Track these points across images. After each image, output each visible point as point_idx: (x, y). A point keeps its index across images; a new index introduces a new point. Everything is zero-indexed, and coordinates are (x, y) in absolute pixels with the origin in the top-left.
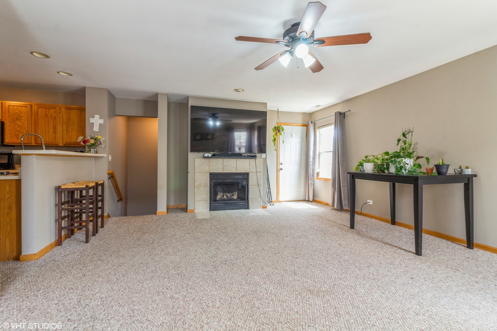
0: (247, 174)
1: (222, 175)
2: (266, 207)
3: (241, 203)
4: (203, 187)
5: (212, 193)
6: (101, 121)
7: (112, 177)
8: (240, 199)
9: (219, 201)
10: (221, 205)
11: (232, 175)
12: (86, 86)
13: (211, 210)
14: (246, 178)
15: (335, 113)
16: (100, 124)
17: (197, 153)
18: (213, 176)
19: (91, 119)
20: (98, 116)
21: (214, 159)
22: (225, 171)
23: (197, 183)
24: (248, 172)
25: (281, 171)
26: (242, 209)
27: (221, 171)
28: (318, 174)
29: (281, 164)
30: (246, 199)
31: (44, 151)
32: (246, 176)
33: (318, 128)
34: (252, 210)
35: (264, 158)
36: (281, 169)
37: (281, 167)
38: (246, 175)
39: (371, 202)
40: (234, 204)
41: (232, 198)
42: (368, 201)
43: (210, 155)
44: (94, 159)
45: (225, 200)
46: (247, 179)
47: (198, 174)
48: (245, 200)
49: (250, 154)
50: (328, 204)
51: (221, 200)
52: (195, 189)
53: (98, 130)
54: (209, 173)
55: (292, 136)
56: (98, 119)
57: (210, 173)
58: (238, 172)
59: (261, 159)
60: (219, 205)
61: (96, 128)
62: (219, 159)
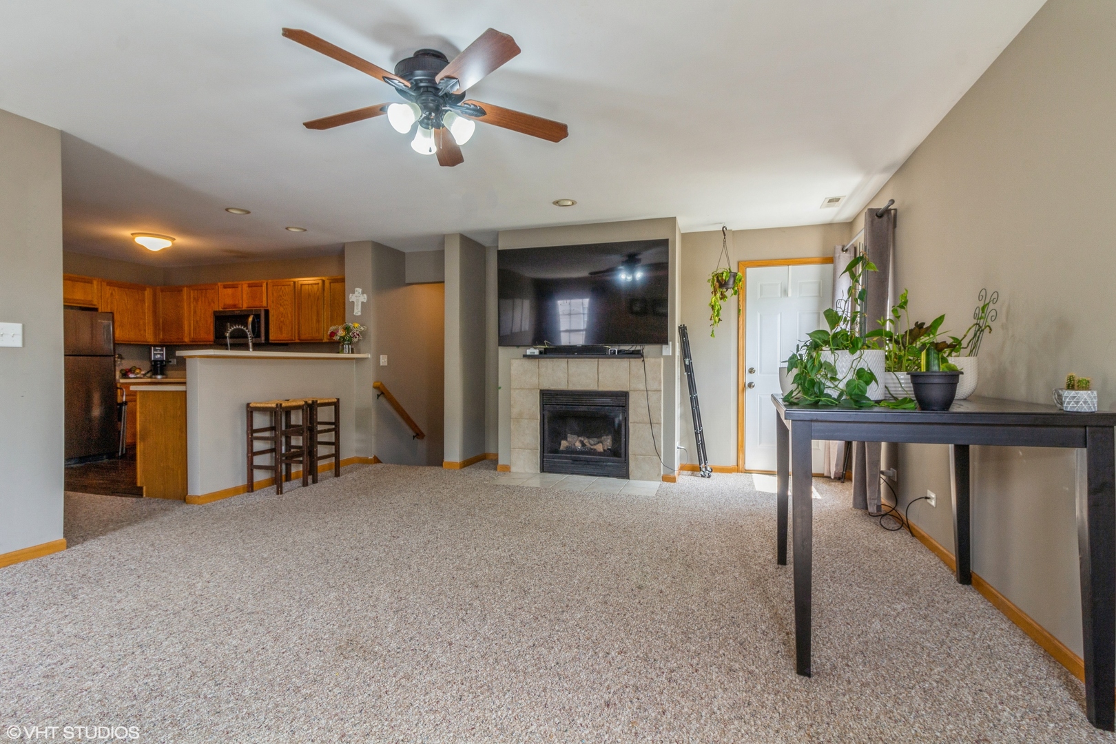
0: (625, 395)
1: (566, 395)
2: (673, 480)
3: (611, 462)
4: (526, 421)
5: (546, 433)
6: (364, 298)
7: (382, 393)
8: (609, 453)
9: (563, 452)
10: (562, 463)
11: (590, 395)
12: (345, 241)
13: (543, 470)
14: (621, 404)
16: (362, 303)
17: (511, 348)
18: (548, 397)
19: (351, 295)
20: (360, 290)
21: (548, 360)
22: (572, 388)
23: (515, 411)
24: (625, 389)
25: (749, 391)
26: (614, 477)
27: (562, 386)
29: (752, 371)
30: (623, 455)
31: (251, 353)
32: (621, 399)
34: (638, 482)
35: (666, 357)
36: (750, 385)
37: (749, 378)
38: (622, 396)
39: (932, 498)
40: (595, 463)
42: (929, 494)
43: (536, 352)
44: (356, 363)
45: (575, 452)
46: (624, 407)
47: (517, 391)
48: (620, 457)
49: (630, 347)
51: (570, 451)
52: (512, 423)
53: (360, 314)
54: (539, 391)
55: (785, 292)
56: (359, 295)
57: (541, 391)
58: (601, 389)
59: (658, 360)
60: (559, 462)
61: (358, 311)
62: (560, 360)
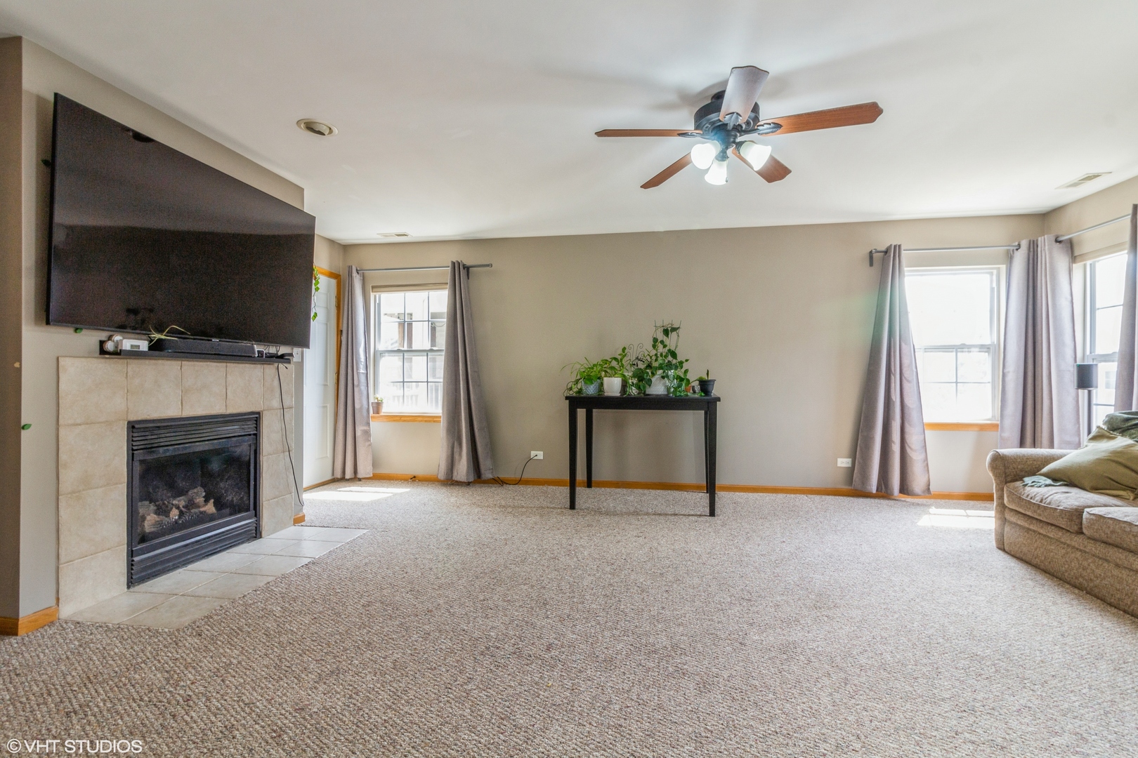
0: (256, 417)
2: (303, 519)
3: (233, 523)
8: (227, 511)
11: (211, 423)
13: (130, 582)
14: (250, 430)
15: (453, 264)
17: (71, 330)
18: (142, 434)
21: (148, 361)
22: (188, 413)
23: (71, 476)
24: (257, 409)
26: (242, 543)
27: (172, 410)
28: (378, 405)
30: (252, 507)
32: (251, 424)
33: (375, 290)
34: (272, 536)
35: (297, 364)
38: (251, 419)
39: (540, 455)
41: (201, 513)
42: (533, 453)
46: (255, 435)
47: (78, 430)
48: (248, 510)
50: (415, 477)
52: (63, 505)
54: (126, 424)
57: (129, 423)
58: (230, 410)
59: (290, 367)
62: (168, 362)
